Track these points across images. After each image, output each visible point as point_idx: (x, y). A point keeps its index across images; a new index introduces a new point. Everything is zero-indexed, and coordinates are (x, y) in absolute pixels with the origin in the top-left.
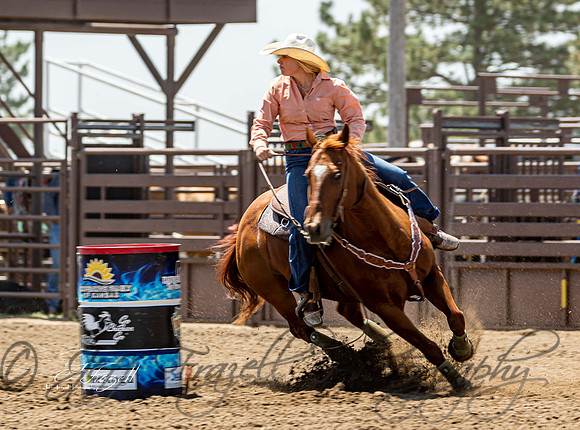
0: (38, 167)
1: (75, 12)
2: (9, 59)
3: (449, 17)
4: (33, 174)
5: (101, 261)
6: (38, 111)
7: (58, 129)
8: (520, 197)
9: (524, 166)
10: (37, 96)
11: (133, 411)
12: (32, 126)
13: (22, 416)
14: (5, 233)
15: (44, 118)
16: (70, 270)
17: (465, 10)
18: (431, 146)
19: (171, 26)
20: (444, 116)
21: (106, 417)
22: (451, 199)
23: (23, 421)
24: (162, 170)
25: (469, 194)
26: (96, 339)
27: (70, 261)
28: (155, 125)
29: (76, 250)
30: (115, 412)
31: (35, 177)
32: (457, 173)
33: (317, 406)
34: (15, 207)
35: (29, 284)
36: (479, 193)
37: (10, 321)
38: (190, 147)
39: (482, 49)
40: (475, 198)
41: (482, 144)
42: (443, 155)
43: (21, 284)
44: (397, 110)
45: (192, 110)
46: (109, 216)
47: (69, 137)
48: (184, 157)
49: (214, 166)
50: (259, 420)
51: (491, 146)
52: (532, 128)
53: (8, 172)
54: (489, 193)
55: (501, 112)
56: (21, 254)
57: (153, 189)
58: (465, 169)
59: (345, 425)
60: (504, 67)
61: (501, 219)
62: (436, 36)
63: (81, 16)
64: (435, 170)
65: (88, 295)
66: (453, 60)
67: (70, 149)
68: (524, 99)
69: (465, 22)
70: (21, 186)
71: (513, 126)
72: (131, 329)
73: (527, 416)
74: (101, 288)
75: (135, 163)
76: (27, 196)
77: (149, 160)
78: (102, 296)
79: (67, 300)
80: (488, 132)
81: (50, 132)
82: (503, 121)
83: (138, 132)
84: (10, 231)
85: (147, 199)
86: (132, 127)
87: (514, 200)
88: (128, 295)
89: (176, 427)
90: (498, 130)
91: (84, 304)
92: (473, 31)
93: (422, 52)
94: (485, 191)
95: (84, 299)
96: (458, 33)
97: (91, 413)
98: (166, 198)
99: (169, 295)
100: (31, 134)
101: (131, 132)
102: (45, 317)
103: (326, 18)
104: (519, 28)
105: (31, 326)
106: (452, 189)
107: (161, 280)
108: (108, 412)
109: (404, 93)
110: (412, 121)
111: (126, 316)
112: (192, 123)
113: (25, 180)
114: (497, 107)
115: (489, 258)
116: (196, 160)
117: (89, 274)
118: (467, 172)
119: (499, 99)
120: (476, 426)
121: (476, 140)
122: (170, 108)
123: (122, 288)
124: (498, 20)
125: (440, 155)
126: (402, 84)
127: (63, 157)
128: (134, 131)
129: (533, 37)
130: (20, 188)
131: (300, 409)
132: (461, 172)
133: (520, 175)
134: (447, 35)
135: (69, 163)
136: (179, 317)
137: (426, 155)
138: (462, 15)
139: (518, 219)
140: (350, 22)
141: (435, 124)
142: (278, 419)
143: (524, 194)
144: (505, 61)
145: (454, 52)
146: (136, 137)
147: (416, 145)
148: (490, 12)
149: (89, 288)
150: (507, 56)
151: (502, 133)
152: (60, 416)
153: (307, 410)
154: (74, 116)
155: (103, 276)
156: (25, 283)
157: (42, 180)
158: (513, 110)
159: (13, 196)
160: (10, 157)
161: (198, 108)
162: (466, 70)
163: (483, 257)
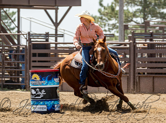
0: (19, 47)
1: (29, 3)
2: (10, 16)
3: (136, 4)
4: (17, 49)
5: (36, 74)
6: (19, 31)
7: (24, 36)
8: (156, 56)
9: (157, 47)
10: (18, 27)
11: (46, 117)
12: (17, 36)
13: (14, 119)
14: (9, 66)
15: (20, 33)
16: (28, 77)
17: (141, 2)
18: (131, 41)
19: (57, 7)
20: (135, 33)
21: (38, 119)
22: (137, 57)
23: (14, 120)
24: (54, 48)
25: (142, 55)
26: (35, 97)
27: (28, 74)
28: (52, 35)
29: (29, 71)
30: (40, 117)
31: (18, 50)
32: (139, 49)
33: (98, 116)
34: (12, 59)
35: (16, 81)
36: (145, 55)
37: (11, 91)
38: (62, 42)
39: (146, 14)
40: (144, 56)
41: (146, 41)
42: (135, 44)
43: (14, 81)
44: (121, 31)
45: (63, 31)
46: (39, 61)
47: (28, 39)
48: (60, 45)
49: (69, 47)
50: (82, 120)
51: (148, 41)
52: (160, 36)
53: (10, 49)
54: (148, 55)
55: (151, 31)
56: (14, 72)
57: (51, 54)
58: (141, 48)
59: (106, 121)
60: (152, 19)
61: (151, 62)
62: (132, 10)
63: (31, 4)
64: (132, 48)
65: (33, 84)
66: (137, 17)
67: (28, 42)
68: (158, 28)
69: (141, 6)
70: (14, 53)
71: (154, 36)
72: (45, 94)
73: (159, 118)
74: (36, 82)
75: (47, 46)
76: (15, 56)
77: (50, 45)
78: (37, 84)
79: (27, 85)
80: (147, 37)
81: (22, 37)
82: (152, 34)
83: (47, 37)
84: (11, 66)
85: (50, 56)
86: (46, 36)
87: (155, 57)
88: (44, 84)
89: (58, 122)
90: (150, 37)
91: (32, 86)
92: (143, 8)
93: (128, 14)
94: (146, 54)
95: (32, 85)
96: (139, 9)
97: (34, 118)
98: (55, 56)
99: (56, 84)
100: (17, 38)
101: (45, 37)
102: (21, 90)
103: (101, 5)
104: (156, 7)
105: (17, 93)
106: (137, 54)
107: (54, 80)
108: (39, 118)
109: (123, 26)
110: (126, 34)
111: (44, 90)
112: (63, 35)
113: (15, 51)
114: (150, 30)
115: (148, 73)
116: (64, 45)
117: (33, 78)
118: (141, 49)
119: (150, 28)
120: (144, 121)
121: (144, 40)
122: (56, 30)
123: (43, 82)
124: (150, 5)
125: (133, 44)
126: (123, 23)
127: (26, 45)
128: (46, 37)
129: (160, 10)
130: (13, 53)
131: (93, 116)
132: (140, 49)
133: (156, 49)
134: (136, 10)
135: (27, 46)
136: (59, 90)
137: (130, 44)
138: (140, 4)
139: (156, 62)
140: (108, 6)
141: (132, 35)
142: (87, 119)
143: (158, 55)
144: (152, 17)
145: (137, 14)
146: (47, 39)
147: (127, 41)
148: (148, 3)
149: (33, 82)
150: (153, 16)
151: (151, 38)
152: (25, 119)
153: (95, 117)
154: (29, 33)
155: (37, 78)
156: (15, 81)
157: (20, 51)
158: (154, 31)
159: (11, 56)
160: (10, 44)
161: (64, 30)
162: (141, 20)
163: (146, 73)
